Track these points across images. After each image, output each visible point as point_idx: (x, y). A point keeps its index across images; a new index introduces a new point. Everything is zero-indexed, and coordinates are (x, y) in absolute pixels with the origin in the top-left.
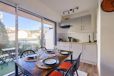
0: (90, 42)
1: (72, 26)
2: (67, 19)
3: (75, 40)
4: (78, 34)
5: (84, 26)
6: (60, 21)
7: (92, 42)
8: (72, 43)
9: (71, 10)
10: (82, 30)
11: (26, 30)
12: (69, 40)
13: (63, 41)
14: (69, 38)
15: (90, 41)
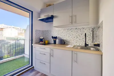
0: (86, 45)
1: (56, 17)
2: (50, 5)
3: (63, 43)
4: (67, 31)
5: (76, 16)
7: (89, 46)
12: (53, 42)
14: (53, 37)
15: (86, 43)
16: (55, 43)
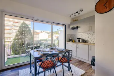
1: (80, 27)
2: (75, 21)
3: (84, 41)
4: (87, 34)
5: (91, 27)
6: (69, 23)
8: (81, 43)
9: (77, 12)
10: (89, 30)
11: (47, 32)
12: (78, 41)
13: (72, 42)
14: (78, 38)
16: (79, 41)
